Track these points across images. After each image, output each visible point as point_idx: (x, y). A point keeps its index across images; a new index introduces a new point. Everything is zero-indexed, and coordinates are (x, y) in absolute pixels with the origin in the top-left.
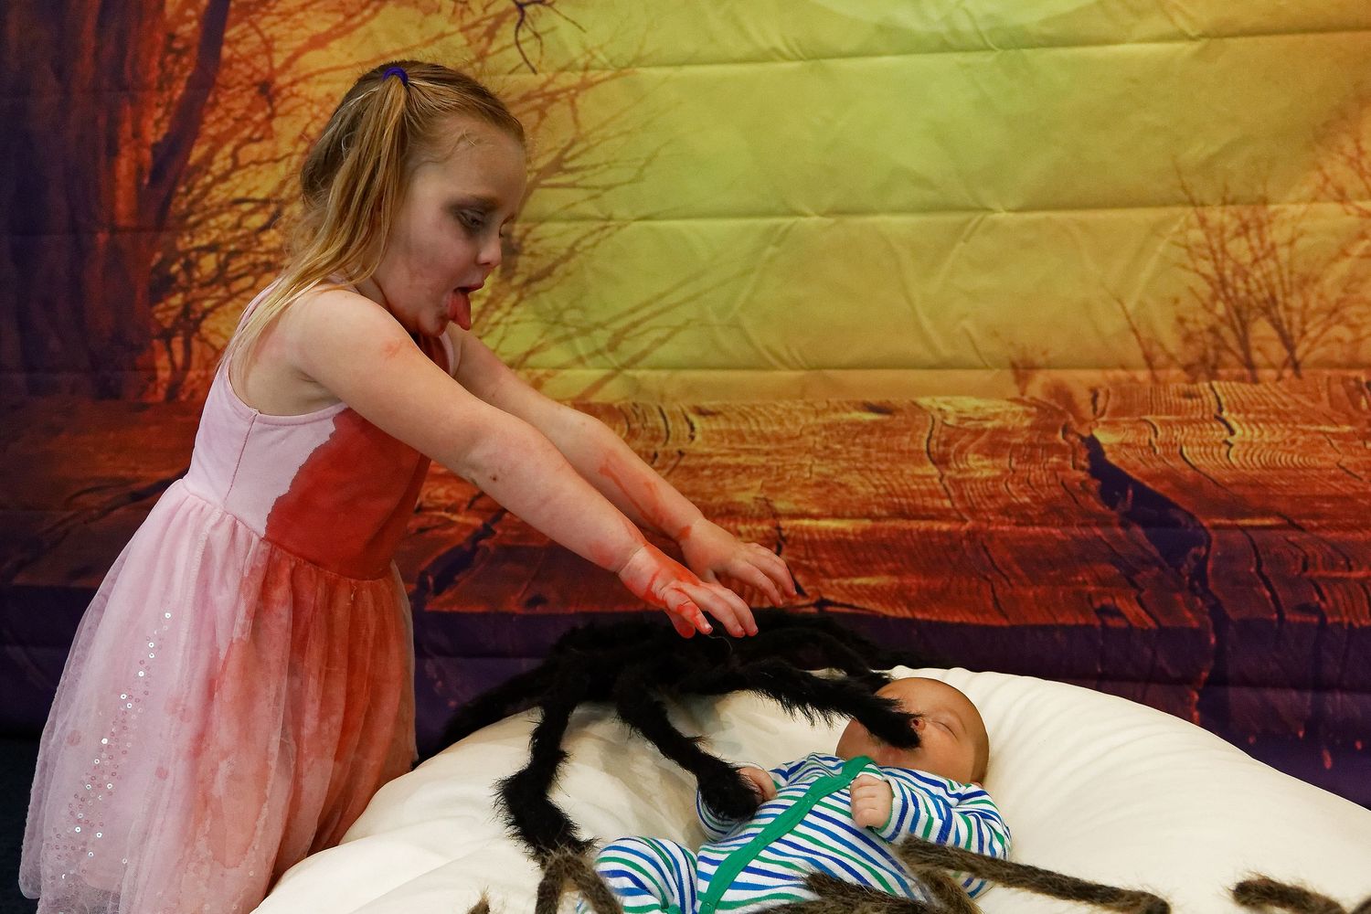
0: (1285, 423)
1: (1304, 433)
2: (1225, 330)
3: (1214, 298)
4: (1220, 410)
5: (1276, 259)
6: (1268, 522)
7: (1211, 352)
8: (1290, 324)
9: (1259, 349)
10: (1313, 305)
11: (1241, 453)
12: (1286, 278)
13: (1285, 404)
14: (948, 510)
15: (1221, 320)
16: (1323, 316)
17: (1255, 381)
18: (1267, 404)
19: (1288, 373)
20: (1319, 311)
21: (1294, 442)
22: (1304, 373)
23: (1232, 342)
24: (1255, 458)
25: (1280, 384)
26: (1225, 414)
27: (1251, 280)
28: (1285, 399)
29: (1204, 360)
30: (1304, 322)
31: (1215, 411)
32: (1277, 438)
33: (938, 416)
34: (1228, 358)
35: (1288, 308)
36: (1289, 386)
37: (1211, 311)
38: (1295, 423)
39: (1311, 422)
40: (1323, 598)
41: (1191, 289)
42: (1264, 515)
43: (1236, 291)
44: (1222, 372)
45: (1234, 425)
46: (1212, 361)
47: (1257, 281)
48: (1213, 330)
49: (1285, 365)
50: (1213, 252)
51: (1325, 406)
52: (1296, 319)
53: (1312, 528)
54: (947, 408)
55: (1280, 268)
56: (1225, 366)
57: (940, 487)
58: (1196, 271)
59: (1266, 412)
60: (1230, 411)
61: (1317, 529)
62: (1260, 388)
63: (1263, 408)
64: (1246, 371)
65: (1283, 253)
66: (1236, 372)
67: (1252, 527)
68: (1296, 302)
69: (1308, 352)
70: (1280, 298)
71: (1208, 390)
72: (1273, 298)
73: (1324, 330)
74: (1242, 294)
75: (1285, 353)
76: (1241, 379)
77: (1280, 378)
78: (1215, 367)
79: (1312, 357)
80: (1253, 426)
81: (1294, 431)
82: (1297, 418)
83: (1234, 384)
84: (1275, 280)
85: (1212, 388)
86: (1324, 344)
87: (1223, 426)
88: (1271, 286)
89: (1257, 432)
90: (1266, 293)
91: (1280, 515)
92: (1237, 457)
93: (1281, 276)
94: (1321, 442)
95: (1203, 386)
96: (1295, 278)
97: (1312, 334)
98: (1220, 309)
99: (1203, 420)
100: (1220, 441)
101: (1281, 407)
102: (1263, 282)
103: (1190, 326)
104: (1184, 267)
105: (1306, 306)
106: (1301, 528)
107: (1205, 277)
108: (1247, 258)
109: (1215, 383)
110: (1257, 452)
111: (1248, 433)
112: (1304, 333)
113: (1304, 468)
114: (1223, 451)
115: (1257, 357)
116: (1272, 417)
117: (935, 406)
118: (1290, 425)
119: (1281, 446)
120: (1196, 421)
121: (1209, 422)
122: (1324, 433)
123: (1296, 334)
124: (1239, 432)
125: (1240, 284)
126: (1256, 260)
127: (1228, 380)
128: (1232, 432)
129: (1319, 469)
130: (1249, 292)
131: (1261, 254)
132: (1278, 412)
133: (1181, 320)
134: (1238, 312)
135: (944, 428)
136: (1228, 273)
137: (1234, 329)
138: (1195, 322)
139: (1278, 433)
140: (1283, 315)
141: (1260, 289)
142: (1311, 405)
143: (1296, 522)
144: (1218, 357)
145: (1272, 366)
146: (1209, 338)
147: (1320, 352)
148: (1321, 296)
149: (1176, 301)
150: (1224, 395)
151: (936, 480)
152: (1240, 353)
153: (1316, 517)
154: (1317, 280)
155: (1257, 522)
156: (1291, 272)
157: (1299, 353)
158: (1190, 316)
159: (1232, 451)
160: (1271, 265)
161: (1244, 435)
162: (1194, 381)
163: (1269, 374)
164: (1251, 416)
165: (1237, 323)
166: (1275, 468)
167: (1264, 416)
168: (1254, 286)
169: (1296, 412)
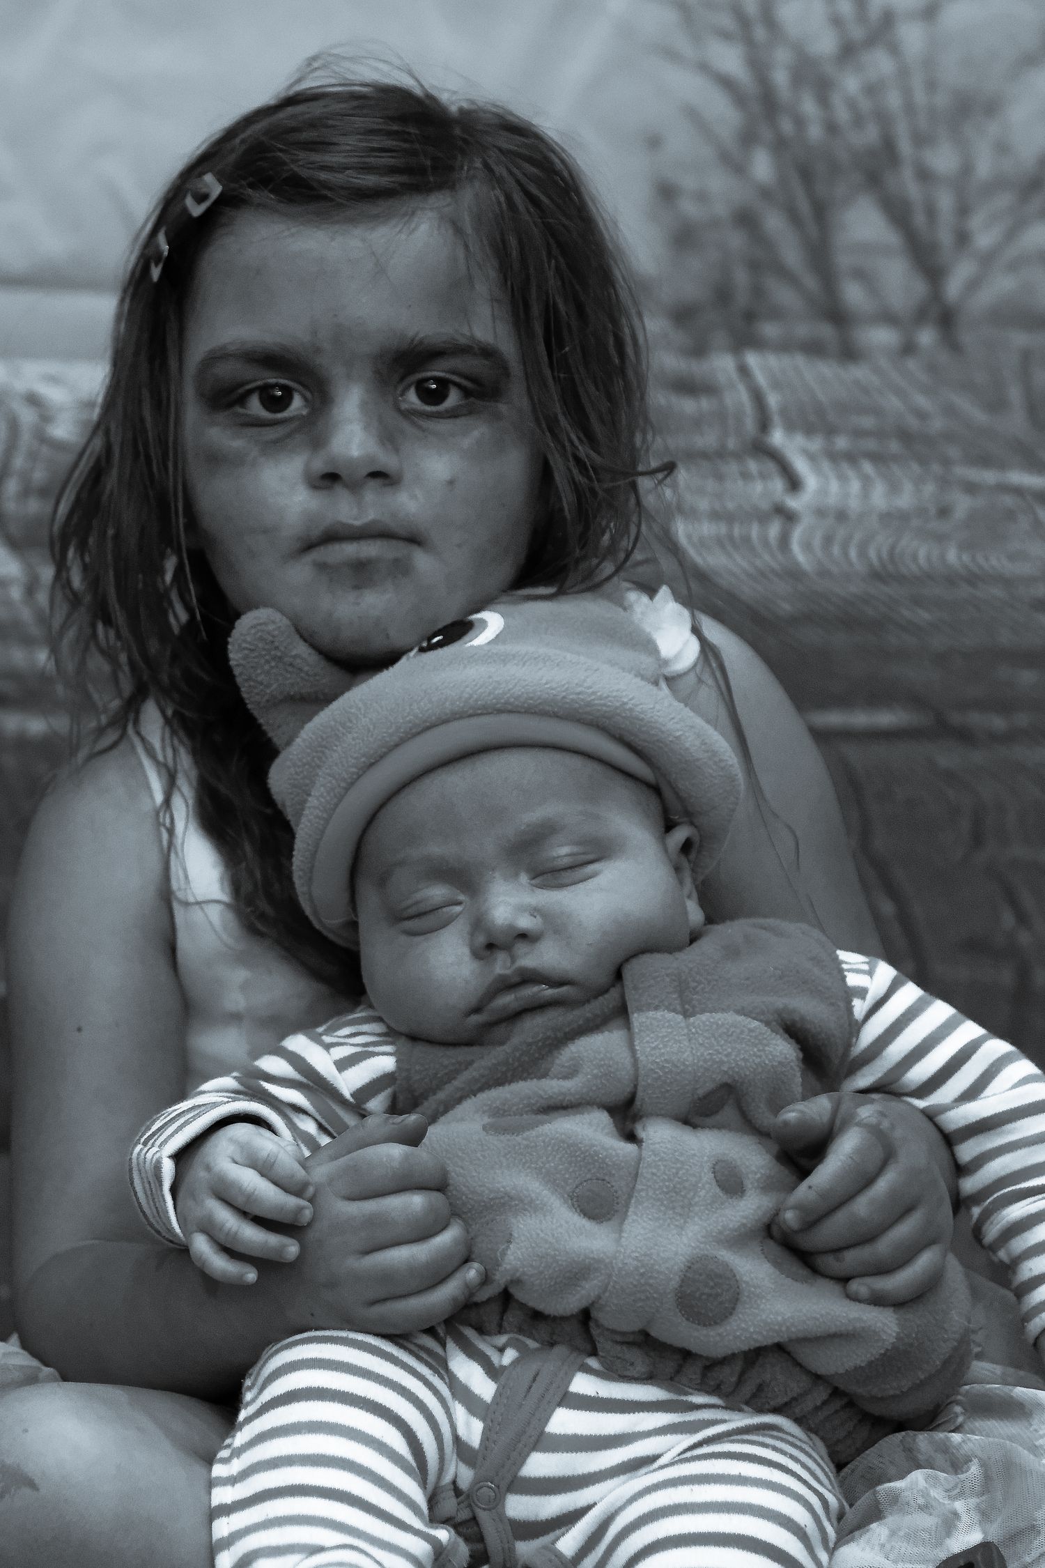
0: (923, 461)
1: (971, 488)
2: (774, 222)
3: (748, 138)
4: (764, 425)
5: (894, 49)
6: (885, 718)
7: (741, 278)
8: (931, 212)
9: (860, 275)
10: (984, 167)
11: (817, 542)
12: (920, 97)
13: (922, 415)
14: (43, 677)
15: (765, 193)
16: (1004, 200)
17: (849, 353)
18: (877, 411)
19: (927, 337)
20: (997, 184)
21: (944, 512)
22: (967, 338)
23: (792, 254)
24: (853, 553)
25: (912, 364)
26: (778, 437)
27: (838, 102)
28: (922, 401)
29: (723, 295)
30: (963, 210)
31: (750, 424)
32: (905, 500)
33: (27, 416)
34: (784, 295)
35: (925, 175)
36: (932, 368)
37: (736, 166)
38: (946, 462)
39: (985, 461)
40: (1022, 918)
41: (692, 115)
42: (876, 697)
43: (800, 122)
44: (770, 330)
45: (801, 466)
46: (742, 298)
47: (852, 105)
48: (746, 220)
49: (921, 316)
50: (744, 22)
51: (1016, 422)
52: (945, 202)
53: (996, 738)
54: (55, 395)
55: (903, 73)
56: (776, 314)
57: (26, 614)
58: (704, 67)
59: (880, 434)
60: (790, 427)
61: (1009, 737)
62: (859, 372)
63: (867, 422)
64: (826, 331)
65: (912, 36)
66: (803, 330)
67: (847, 734)
68: (943, 160)
69: (973, 285)
70: (905, 146)
71: (734, 375)
72: (889, 146)
73: (1011, 234)
74: (815, 132)
75: (920, 288)
76: (814, 349)
77: (908, 348)
78: (750, 317)
79: (985, 297)
80: (845, 466)
81: (944, 483)
82: (953, 452)
83: (800, 360)
84: (894, 100)
85: (744, 371)
86: (1014, 266)
87: (771, 466)
88: (883, 118)
89: (855, 486)
90: (870, 135)
91: (915, 700)
92: (807, 546)
93: (907, 92)
94: (1010, 515)
95: (722, 365)
96: (942, 100)
97: (984, 239)
98: (762, 166)
99: (721, 454)
100: (765, 505)
101: (913, 423)
102: (865, 105)
103: (689, 208)
104: (671, 55)
105: (967, 169)
106: (965, 736)
107: (726, 83)
108: (825, 44)
109: (753, 360)
110: (858, 537)
111: (834, 486)
112: (963, 239)
113: (973, 579)
114: (774, 530)
115: (853, 294)
116: (894, 446)
117: (20, 386)
118: (936, 468)
119: (915, 522)
120: (704, 455)
121: (738, 456)
122: (1018, 491)
123: (945, 237)
124: (811, 481)
125: (809, 106)
126: (848, 52)
127: (785, 346)
128: (794, 484)
129: (1007, 582)
130: (832, 128)
131: (857, 33)
132: (906, 436)
133: (666, 192)
134: (806, 175)
135: (45, 450)
136: (781, 78)
137: (794, 217)
138: (702, 197)
139: (908, 487)
140: (913, 190)
141: (858, 121)
142: (979, 416)
143: (956, 718)
144: (758, 292)
145: (888, 318)
146: (736, 240)
147: (1002, 285)
148: (1002, 148)
149: (654, 142)
150: (776, 385)
151: (16, 593)
152: (811, 282)
153: (1005, 706)
154: (992, 107)
155: (860, 719)
156: (931, 86)
157: (954, 287)
158: (688, 182)
159: (797, 535)
160: (880, 63)
161: (823, 491)
162: (699, 350)
163: (881, 337)
164: (842, 443)
165: (804, 207)
166: (900, 579)
167: (871, 444)
168: (842, 114)
169: (949, 437)
